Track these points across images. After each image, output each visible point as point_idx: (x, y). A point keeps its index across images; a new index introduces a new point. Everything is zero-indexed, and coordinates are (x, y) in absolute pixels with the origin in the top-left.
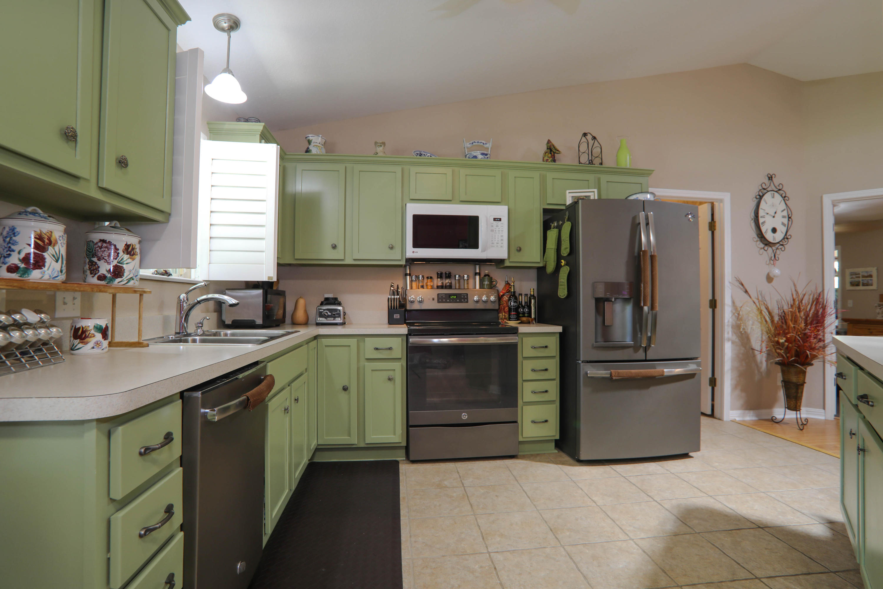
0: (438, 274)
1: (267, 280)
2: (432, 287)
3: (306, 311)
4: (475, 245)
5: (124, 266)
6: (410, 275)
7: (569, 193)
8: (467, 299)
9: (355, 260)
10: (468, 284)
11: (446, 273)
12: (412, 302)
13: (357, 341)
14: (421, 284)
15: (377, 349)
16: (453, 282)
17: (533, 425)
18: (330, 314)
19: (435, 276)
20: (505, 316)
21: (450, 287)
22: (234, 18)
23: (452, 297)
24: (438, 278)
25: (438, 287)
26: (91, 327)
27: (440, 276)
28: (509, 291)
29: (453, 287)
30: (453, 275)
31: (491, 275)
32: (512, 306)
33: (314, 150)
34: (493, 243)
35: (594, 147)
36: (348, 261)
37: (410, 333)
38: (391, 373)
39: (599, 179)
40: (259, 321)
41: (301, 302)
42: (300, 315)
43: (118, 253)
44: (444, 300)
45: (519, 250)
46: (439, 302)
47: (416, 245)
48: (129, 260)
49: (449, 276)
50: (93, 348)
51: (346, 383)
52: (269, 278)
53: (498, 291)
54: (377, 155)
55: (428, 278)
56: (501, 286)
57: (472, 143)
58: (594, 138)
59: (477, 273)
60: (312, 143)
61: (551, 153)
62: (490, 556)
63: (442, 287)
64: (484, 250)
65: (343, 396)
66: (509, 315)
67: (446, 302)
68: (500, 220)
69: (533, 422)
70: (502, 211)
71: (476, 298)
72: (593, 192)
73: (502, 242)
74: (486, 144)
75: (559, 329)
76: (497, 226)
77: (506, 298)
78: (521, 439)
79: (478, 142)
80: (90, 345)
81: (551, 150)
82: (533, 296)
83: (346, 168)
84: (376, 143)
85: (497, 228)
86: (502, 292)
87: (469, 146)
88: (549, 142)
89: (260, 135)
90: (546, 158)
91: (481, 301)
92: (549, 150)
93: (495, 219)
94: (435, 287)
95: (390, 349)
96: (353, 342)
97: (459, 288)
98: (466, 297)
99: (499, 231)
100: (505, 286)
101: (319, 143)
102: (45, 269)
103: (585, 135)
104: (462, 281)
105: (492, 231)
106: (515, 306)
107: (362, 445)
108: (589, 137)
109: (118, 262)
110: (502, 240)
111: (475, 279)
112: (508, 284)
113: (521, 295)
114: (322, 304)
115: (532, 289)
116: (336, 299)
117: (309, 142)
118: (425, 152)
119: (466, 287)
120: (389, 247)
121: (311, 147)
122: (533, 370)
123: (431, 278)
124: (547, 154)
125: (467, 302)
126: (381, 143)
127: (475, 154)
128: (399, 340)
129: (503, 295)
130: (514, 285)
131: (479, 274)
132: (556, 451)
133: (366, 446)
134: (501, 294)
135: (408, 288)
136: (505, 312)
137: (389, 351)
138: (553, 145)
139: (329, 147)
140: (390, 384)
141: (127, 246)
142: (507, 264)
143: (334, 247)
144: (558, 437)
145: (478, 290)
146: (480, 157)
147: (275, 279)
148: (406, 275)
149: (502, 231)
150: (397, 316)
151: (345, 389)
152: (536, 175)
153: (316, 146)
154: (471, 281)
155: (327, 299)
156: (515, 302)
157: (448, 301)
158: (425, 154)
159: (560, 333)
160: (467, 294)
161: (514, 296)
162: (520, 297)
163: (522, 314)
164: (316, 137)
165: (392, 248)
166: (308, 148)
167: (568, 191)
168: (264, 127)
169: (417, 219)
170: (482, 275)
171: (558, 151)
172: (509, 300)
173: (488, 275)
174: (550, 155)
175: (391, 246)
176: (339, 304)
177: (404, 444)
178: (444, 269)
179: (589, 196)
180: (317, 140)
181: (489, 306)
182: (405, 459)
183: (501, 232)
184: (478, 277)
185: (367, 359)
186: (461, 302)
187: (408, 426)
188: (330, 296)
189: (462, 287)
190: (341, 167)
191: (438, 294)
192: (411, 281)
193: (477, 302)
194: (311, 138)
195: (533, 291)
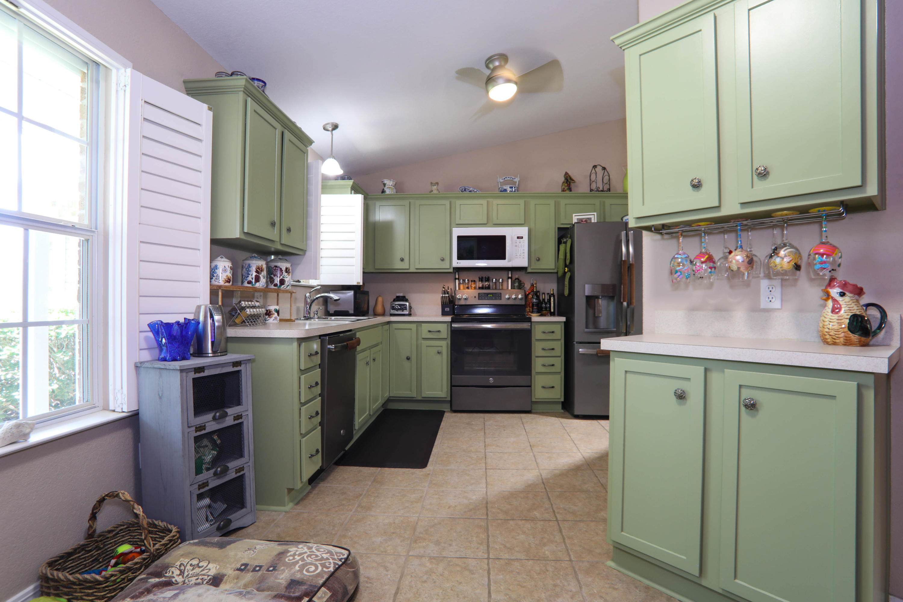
0: (479, 278)
1: (356, 284)
2: (475, 288)
3: (383, 306)
4: (503, 257)
5: (285, 279)
6: (458, 279)
7: (575, 216)
8: (501, 297)
9: (417, 269)
10: (502, 285)
11: (486, 278)
12: (460, 299)
13: (417, 325)
14: (466, 286)
15: (430, 331)
16: (491, 284)
17: (543, 390)
18: (400, 308)
19: (477, 280)
20: (529, 309)
21: (488, 288)
22: (335, 124)
23: (489, 296)
24: (479, 281)
25: (480, 288)
26: (273, 310)
27: (481, 280)
28: (533, 291)
29: (491, 288)
30: (491, 279)
31: (521, 279)
32: (534, 302)
33: (388, 191)
34: (516, 255)
35: (604, 175)
36: (412, 270)
37: (453, 321)
38: (440, 349)
39: (604, 203)
40: (352, 312)
41: (380, 299)
42: (379, 309)
43: (283, 273)
44: (483, 298)
45: (539, 260)
46: (479, 299)
47: (460, 258)
48: (287, 276)
49: (488, 279)
50: (274, 320)
51: (408, 355)
52: (358, 283)
53: (525, 291)
54: (432, 193)
55: (472, 281)
56: (528, 286)
57: (504, 179)
58: (604, 169)
59: (510, 277)
60: (386, 186)
61: (567, 183)
62: (485, 453)
63: (482, 288)
64: (509, 261)
65: (407, 363)
66: (533, 309)
67: (485, 299)
68: (522, 238)
69: (543, 387)
70: (524, 231)
71: (507, 296)
72: (594, 215)
73: (524, 254)
74: (515, 179)
75: (563, 319)
76: (520, 242)
77: (530, 296)
78: (534, 400)
79: (509, 178)
80: (273, 318)
81: (567, 180)
82: (553, 294)
83: (410, 203)
84: (431, 183)
85: (520, 244)
86: (528, 292)
87: (502, 181)
88: (566, 173)
89: (351, 188)
90: (563, 187)
91: (511, 299)
92: (566, 181)
93: (518, 238)
94: (478, 288)
95: (439, 331)
96: (413, 326)
97: (496, 289)
98: (500, 295)
99: (521, 246)
100: (531, 287)
101: (391, 186)
102: (260, 282)
103: (595, 167)
104: (498, 283)
105: (516, 246)
106: (536, 302)
107: (420, 398)
108: (599, 169)
109: (283, 277)
110: (524, 253)
111: (508, 282)
112: (532, 285)
113: (544, 293)
114: (394, 300)
115: (552, 289)
116: (404, 297)
117: (385, 185)
118: (468, 187)
119: (501, 288)
120: (441, 259)
121: (385, 189)
122: (543, 349)
123: (474, 281)
124: (564, 183)
125: (501, 299)
126: (435, 183)
127: (505, 188)
128: (445, 325)
129: (529, 294)
130: (536, 287)
131: (511, 278)
132: (563, 411)
133: (422, 399)
134: (527, 293)
135: (457, 289)
136: (530, 307)
137: (438, 333)
138: (570, 176)
139: (398, 187)
140: (439, 356)
141: (286, 268)
142: (529, 270)
143: (402, 260)
144: (562, 400)
145: (510, 290)
146: (509, 190)
147: (361, 284)
148: (456, 279)
149: (524, 246)
150: (447, 309)
151: (408, 359)
152: (552, 202)
153: (389, 187)
154: (505, 284)
155: (398, 297)
156: (536, 299)
157: (486, 298)
158: (469, 188)
159: (564, 322)
160: (501, 293)
161: (537, 294)
162: (544, 295)
163: (545, 308)
164: (389, 181)
165: (443, 260)
166: (383, 189)
167: (574, 215)
168: (353, 182)
169: (460, 239)
170: (514, 279)
171: (573, 180)
172: (533, 297)
173: (518, 279)
174: (566, 185)
175: (442, 259)
176: (407, 300)
177: (449, 399)
178: (485, 274)
179: (590, 219)
180: (389, 183)
181: (517, 302)
182: (450, 410)
183: (522, 247)
184: (510, 280)
185: (423, 338)
186: (496, 299)
187: (452, 386)
188: (401, 295)
189: (498, 288)
190: (406, 203)
191: (479, 293)
192: (459, 284)
193: (509, 299)
194: (385, 182)
195: (553, 291)
